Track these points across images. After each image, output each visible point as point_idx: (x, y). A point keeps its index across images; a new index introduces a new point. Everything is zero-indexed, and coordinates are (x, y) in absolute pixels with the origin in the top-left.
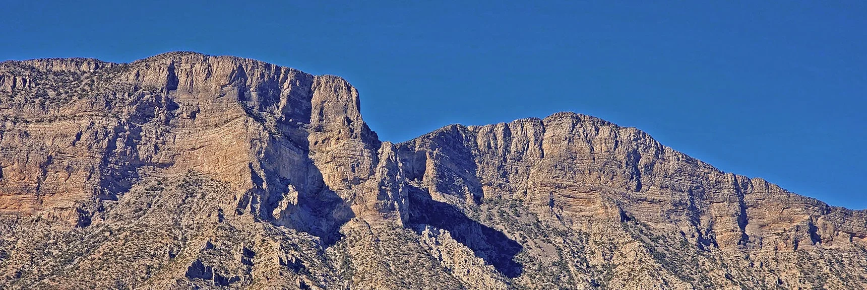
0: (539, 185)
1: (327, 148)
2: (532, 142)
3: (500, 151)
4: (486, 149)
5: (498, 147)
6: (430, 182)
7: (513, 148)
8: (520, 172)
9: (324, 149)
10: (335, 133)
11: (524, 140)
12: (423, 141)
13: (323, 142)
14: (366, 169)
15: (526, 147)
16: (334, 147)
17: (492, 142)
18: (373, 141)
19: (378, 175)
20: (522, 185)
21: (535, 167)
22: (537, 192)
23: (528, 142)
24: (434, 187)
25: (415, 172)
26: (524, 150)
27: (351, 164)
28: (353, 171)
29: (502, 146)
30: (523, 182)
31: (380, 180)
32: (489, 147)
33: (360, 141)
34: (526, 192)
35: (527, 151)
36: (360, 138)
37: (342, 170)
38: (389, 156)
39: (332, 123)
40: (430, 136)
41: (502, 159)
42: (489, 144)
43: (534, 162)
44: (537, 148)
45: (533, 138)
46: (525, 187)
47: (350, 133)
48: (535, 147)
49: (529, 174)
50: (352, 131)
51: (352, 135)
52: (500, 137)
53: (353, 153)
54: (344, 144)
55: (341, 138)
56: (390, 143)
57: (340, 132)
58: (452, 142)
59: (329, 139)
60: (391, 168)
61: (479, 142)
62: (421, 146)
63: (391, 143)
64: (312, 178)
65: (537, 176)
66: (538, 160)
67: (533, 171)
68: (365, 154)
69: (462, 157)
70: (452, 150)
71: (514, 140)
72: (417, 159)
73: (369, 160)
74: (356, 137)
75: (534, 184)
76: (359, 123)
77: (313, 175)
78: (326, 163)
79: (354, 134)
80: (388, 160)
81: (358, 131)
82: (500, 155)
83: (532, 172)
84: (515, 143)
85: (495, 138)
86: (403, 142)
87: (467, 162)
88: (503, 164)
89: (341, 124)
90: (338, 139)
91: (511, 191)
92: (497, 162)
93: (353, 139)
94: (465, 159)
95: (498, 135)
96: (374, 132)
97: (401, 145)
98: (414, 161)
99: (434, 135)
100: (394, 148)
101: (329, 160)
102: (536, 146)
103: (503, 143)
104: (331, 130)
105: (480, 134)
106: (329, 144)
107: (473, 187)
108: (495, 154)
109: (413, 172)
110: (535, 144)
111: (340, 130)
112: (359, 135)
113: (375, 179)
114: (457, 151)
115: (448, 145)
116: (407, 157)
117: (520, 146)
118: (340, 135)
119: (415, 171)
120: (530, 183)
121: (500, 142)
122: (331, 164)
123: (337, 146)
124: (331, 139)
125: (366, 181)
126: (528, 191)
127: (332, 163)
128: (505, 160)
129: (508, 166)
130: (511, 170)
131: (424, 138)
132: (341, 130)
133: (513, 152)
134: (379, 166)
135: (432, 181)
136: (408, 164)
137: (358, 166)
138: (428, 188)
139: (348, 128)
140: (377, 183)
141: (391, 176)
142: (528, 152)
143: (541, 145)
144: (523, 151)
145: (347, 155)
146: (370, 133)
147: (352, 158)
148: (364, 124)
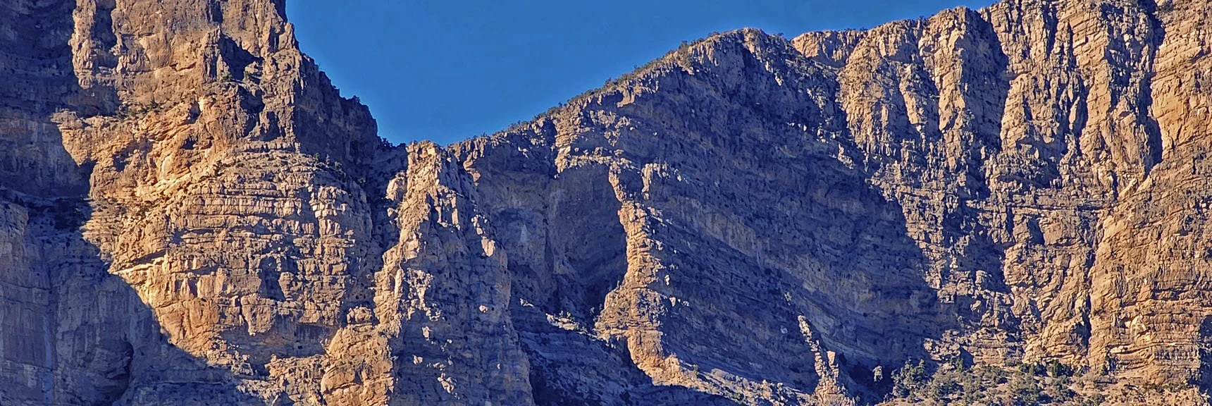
0: (1145, 290)
1: (139, 191)
2: (1100, 92)
3: (952, 146)
4: (886, 139)
5: (942, 125)
6: (633, 311)
7: (1010, 125)
8: (1050, 237)
9: (123, 196)
10: (175, 115)
11: (1062, 86)
12: (586, 120)
13: (119, 162)
14: (326, 279)
15: (1072, 118)
16: (173, 181)
17: (910, 102)
18: (354, 145)
19: (385, 299)
20: (1062, 295)
21: (1122, 208)
22: (1134, 324)
23: (1083, 92)
24: (653, 335)
25: (559, 269)
26: (1064, 129)
27: (258, 258)
28: (270, 288)
29: (959, 121)
30: (1070, 284)
31: (395, 326)
32: (901, 129)
33: (291, 149)
34: (1084, 332)
35: (1078, 134)
36: (290, 133)
37: (218, 289)
38: (433, 210)
39: (157, 73)
40: (619, 96)
41: (961, 179)
42: (899, 110)
43: (1115, 184)
44: (1126, 120)
45: (1103, 74)
46: (1079, 303)
47: (243, 117)
48: (1115, 115)
49: (1092, 244)
50: (252, 105)
51: (251, 124)
52: (947, 78)
53: (261, 207)
54: (219, 166)
55: (203, 140)
56: (432, 151)
57: (195, 114)
58: (722, 117)
59: (148, 148)
60: (445, 264)
61: (851, 105)
62: (579, 147)
63: (438, 149)
64: (78, 334)
65: (1134, 252)
66: (1130, 171)
67: (1110, 227)
68: (320, 210)
69: (774, 186)
70: (725, 153)
71: (1015, 88)
72: (565, 208)
73: (342, 235)
74: (274, 132)
75: (1119, 287)
76: (282, 66)
77: (78, 322)
78: (138, 261)
79: (263, 119)
80: (431, 229)
81: (279, 101)
82: (952, 163)
83: (1110, 231)
84: (1019, 100)
85: (927, 88)
86: (497, 131)
87: (796, 204)
88: (970, 204)
89: (197, 75)
90: (189, 144)
91: (1012, 327)
92: (937, 198)
93: (258, 144)
94: (791, 193)
95: (937, 70)
96: (354, 101)
97: (487, 147)
98: (552, 215)
99: (638, 89)
100: (451, 172)
101: (150, 245)
102: (1122, 106)
103: (960, 103)
104: (154, 105)
105: (850, 72)
106: (149, 172)
107: (831, 322)
108: (930, 159)
109: (551, 267)
110: (1114, 102)
111: (196, 104)
112: (285, 121)
113: (375, 321)
114: (748, 155)
115: (707, 132)
116: (516, 202)
117: (1043, 113)
118: (197, 126)
119: (556, 264)
120: (1102, 283)
121: (950, 100)
122: (165, 266)
123: (186, 177)
124: (157, 147)
125: (329, 333)
126: (1095, 322)
127: (166, 258)
128: (979, 186)
129: (993, 214)
130: (1010, 230)
131: (593, 105)
132: (202, 103)
133: (1012, 143)
134: (391, 257)
135: (640, 305)
136: (524, 231)
137: (290, 266)
138: (625, 341)
139: (232, 92)
140: (384, 340)
141: (447, 302)
142: (1085, 138)
143: (1144, 100)
144: (1060, 138)
145: (234, 221)
146: (338, 107)
147: (258, 231)
148: (307, 66)
